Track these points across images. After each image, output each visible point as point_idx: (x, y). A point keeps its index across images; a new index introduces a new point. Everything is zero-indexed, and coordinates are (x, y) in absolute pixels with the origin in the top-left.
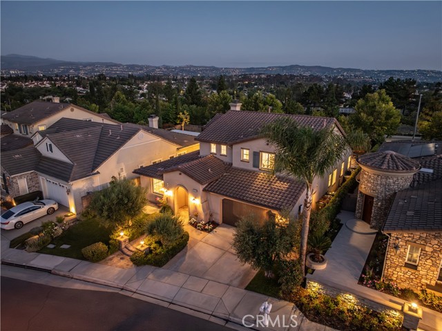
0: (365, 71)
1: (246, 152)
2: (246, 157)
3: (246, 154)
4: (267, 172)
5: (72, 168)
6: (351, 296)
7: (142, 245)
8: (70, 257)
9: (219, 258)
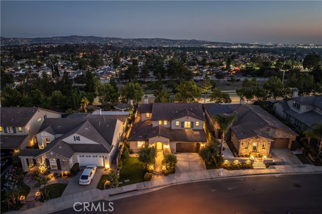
0: (124, 39)
1: (178, 122)
4: (188, 128)
5: (103, 146)
6: (237, 161)
7: (164, 168)
8: (137, 183)
9: (189, 164)
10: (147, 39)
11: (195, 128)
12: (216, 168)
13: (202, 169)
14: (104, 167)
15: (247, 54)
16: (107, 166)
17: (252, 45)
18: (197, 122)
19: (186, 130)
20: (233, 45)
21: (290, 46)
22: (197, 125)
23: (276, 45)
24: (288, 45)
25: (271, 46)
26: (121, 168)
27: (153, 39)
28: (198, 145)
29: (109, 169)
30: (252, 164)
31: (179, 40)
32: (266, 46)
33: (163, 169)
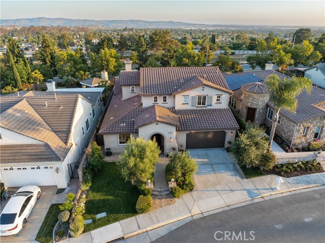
4: (203, 107)
7: (172, 183)
8: (122, 220)
9: (214, 170)
11: (214, 106)
13: (239, 178)
15: (226, 35)
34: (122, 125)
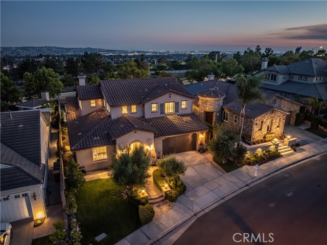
1: (154, 105)
2: (154, 109)
3: (154, 107)
4: (171, 114)
5: (22, 170)
6: (259, 149)
7: (166, 187)
8: (127, 235)
9: (196, 170)
10: (34, 48)
11: (180, 112)
12: (238, 167)
13: (220, 173)
14: (31, 219)
15: (146, 60)
16: (40, 214)
17: (147, 52)
18: (184, 103)
19: (170, 117)
20: (130, 53)
21: (180, 53)
22: (183, 106)
23: (169, 52)
24: (178, 52)
25: (164, 53)
26: (75, 211)
27: (42, 47)
28: (195, 137)
29: (46, 221)
30: (277, 150)
31: (73, 49)
32: (160, 53)
33: (164, 190)
34: (95, 138)
